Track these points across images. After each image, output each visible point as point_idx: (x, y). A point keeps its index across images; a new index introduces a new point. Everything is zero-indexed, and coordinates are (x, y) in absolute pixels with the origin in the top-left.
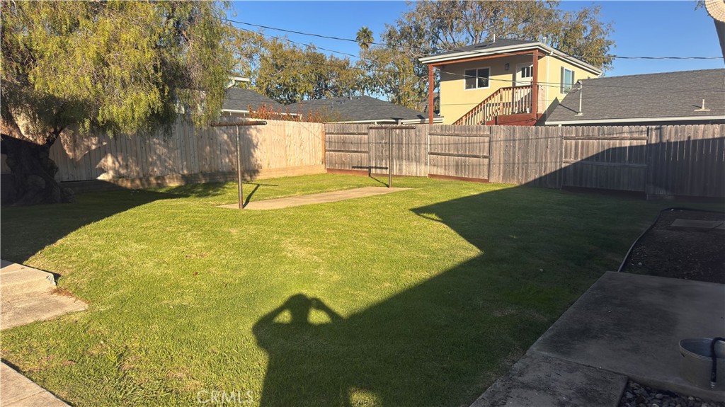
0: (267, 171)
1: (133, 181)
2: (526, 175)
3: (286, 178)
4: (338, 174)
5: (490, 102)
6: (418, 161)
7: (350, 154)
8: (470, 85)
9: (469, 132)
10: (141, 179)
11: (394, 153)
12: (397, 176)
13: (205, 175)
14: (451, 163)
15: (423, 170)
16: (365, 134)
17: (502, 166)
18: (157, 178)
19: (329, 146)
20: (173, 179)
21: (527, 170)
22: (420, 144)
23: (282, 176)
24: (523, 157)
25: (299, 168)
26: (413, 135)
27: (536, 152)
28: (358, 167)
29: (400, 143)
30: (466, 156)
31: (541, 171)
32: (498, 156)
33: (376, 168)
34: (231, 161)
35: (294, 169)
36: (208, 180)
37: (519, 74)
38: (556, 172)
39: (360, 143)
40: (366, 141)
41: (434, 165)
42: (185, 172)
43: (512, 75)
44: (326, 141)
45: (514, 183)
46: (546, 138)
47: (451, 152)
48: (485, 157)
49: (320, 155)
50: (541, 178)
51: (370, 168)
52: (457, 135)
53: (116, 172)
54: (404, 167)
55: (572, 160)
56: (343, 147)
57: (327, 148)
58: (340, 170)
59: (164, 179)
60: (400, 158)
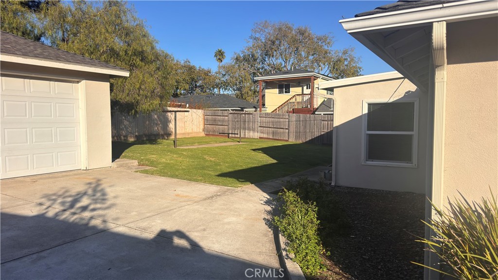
2: (306, 137)
3: (185, 138)
4: (211, 137)
5: (290, 101)
6: (254, 130)
7: (218, 126)
8: (281, 92)
9: (279, 116)
10: (117, 137)
11: (241, 126)
12: (243, 138)
13: (146, 135)
14: (270, 132)
15: (256, 135)
16: (226, 116)
17: (294, 133)
18: (124, 136)
19: (206, 122)
20: (131, 137)
21: (306, 135)
22: (255, 122)
23: (183, 137)
24: (304, 129)
25: (191, 133)
26: (251, 117)
27: (310, 127)
28: (222, 133)
29: (245, 121)
30: (277, 128)
31: (312, 135)
32: (293, 128)
33: (232, 134)
35: (189, 134)
36: (147, 138)
37: (305, 88)
38: (319, 136)
39: (223, 121)
40: (227, 120)
41: (262, 133)
42: (137, 134)
43: (301, 88)
44: (205, 120)
45: (300, 142)
46: (314, 120)
47: (270, 126)
48: (286, 129)
49: (202, 127)
50: (312, 139)
51: (229, 134)
52: (273, 118)
54: (247, 133)
55: (326, 131)
56: (214, 123)
57: (206, 123)
58: (213, 135)
59: (127, 137)
60: (245, 129)
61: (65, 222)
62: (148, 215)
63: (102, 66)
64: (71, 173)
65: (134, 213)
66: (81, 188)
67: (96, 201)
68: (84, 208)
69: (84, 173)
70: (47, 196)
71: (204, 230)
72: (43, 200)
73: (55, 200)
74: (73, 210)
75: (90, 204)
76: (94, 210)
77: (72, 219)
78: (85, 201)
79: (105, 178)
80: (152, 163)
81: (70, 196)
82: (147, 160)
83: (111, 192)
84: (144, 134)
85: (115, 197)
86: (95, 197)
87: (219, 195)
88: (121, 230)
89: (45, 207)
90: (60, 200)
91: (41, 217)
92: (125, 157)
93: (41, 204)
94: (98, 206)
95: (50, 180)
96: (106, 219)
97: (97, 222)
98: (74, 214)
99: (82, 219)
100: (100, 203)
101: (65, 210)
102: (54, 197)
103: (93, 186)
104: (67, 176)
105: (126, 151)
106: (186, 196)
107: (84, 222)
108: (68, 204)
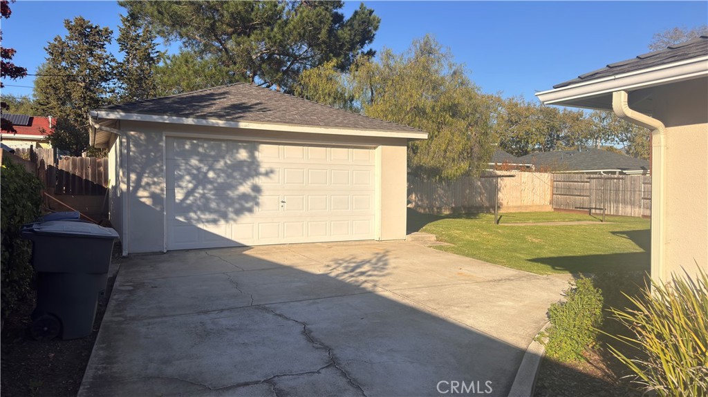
0: (506, 207)
1: (424, 209)
3: (520, 213)
4: (563, 212)
6: (633, 204)
7: (574, 197)
10: (429, 208)
11: (612, 198)
12: (613, 215)
13: (465, 208)
15: (637, 212)
16: (588, 182)
18: (438, 208)
19: (555, 190)
20: (446, 209)
22: (635, 191)
23: (517, 211)
25: (530, 206)
28: (580, 208)
29: (617, 190)
33: (595, 209)
34: (481, 199)
35: (527, 207)
36: (467, 212)
39: (582, 189)
40: (588, 188)
41: (647, 208)
42: (454, 206)
44: (553, 187)
49: (548, 197)
51: (590, 209)
53: (416, 203)
54: (620, 209)
56: (568, 192)
57: (555, 192)
58: (565, 210)
59: (441, 209)
60: (617, 202)
61: (342, 282)
62: (418, 286)
63: (398, 130)
64: (364, 243)
65: (406, 283)
66: (366, 257)
67: (375, 269)
68: (362, 273)
69: (377, 244)
70: (336, 261)
71: (468, 307)
72: (331, 263)
73: (340, 264)
74: (352, 274)
75: (369, 271)
76: (370, 276)
77: (349, 280)
78: (366, 268)
79: (394, 250)
80: (452, 239)
81: (354, 262)
82: (447, 235)
83: (392, 262)
84: (463, 206)
85: (395, 268)
86: (376, 266)
87: (512, 280)
88: (387, 294)
89: (330, 268)
90: (345, 265)
91: (325, 276)
92: (425, 231)
93: (328, 266)
94: (376, 273)
95: (343, 247)
96: (377, 284)
97: (368, 286)
98: (352, 276)
99: (356, 281)
100: (378, 271)
101: (345, 273)
102: (341, 262)
103: (379, 256)
104: (359, 245)
105: (430, 224)
106: (469, 276)
107: (358, 284)
108: (350, 269)
